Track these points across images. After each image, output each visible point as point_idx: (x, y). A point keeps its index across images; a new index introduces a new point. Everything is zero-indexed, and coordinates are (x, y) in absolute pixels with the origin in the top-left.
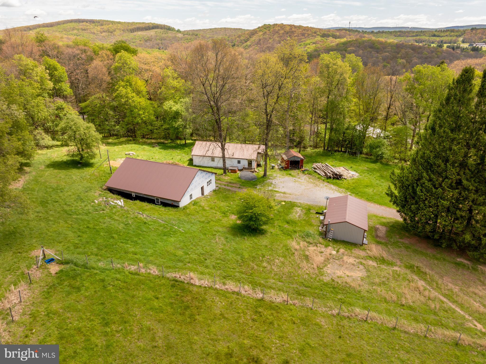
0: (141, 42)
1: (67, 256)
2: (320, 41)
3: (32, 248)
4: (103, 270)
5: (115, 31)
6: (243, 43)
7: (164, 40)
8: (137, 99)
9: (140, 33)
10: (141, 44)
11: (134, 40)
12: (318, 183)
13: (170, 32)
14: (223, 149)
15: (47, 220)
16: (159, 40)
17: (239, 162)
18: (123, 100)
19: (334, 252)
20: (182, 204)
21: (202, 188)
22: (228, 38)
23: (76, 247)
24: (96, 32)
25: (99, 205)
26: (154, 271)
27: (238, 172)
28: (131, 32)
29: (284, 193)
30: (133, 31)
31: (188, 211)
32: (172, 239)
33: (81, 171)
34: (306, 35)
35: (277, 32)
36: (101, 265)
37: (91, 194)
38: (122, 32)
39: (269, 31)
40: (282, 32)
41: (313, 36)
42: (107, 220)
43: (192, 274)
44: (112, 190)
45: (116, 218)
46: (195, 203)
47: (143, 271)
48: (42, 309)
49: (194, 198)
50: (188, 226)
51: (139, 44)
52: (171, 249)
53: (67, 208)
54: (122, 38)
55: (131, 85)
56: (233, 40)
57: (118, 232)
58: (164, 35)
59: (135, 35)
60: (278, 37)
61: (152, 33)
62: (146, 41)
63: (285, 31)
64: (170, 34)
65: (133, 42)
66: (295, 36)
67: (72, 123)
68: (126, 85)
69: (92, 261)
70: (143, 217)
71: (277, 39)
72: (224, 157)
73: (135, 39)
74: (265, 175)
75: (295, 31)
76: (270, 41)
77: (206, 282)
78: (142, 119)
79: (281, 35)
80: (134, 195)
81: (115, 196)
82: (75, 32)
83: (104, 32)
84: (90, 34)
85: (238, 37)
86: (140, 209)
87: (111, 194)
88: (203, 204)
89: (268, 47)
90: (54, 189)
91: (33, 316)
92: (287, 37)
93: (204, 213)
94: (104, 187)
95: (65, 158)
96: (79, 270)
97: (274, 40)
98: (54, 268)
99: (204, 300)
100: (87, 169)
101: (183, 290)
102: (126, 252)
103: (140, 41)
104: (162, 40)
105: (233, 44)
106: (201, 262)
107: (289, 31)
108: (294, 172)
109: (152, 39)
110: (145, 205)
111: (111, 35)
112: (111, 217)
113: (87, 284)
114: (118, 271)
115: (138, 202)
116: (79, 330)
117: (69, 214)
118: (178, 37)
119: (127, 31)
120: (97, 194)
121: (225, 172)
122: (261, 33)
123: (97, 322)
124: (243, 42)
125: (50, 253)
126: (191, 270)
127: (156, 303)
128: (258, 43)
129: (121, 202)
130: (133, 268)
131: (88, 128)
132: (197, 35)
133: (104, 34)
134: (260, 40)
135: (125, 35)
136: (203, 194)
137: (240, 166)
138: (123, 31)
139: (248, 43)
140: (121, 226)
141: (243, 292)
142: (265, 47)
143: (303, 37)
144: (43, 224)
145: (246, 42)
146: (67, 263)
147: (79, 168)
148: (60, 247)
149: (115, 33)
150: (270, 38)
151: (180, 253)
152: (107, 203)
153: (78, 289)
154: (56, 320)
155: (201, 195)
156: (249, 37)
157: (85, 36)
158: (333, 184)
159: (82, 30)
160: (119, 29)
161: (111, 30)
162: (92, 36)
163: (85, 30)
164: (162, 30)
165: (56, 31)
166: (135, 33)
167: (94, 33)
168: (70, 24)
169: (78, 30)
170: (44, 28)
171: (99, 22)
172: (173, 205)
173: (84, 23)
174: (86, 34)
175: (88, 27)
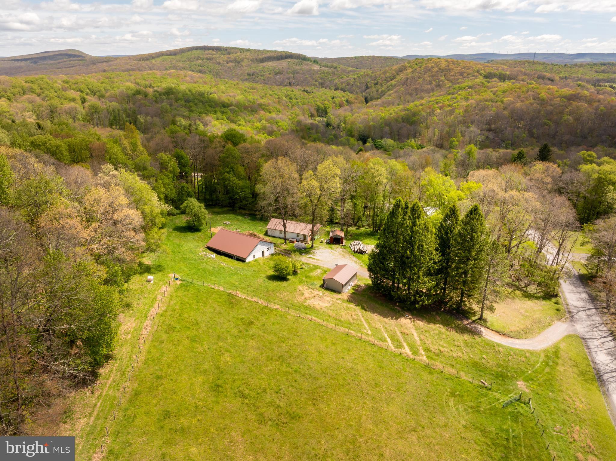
0: (270, 76)
1: (184, 278)
2: (479, 85)
3: (169, 273)
4: (199, 285)
5: (242, 60)
6: (388, 81)
7: (297, 73)
8: (237, 181)
9: (271, 64)
10: (270, 78)
11: (263, 73)
12: (346, 255)
13: (305, 62)
14: (285, 226)
15: (174, 261)
16: (291, 73)
17: (298, 236)
18: (226, 183)
19: (321, 294)
20: (247, 260)
21: (263, 252)
22: (372, 73)
23: (188, 275)
24: (221, 61)
25: (201, 256)
26: (222, 289)
27: (296, 243)
28: (261, 63)
29: (318, 260)
30: (262, 60)
31: (250, 264)
32: (235, 277)
33: (193, 234)
34: (465, 74)
35: (430, 70)
36: (199, 283)
37: (198, 249)
38: (251, 62)
39: (420, 68)
40: (436, 69)
41: (474, 76)
42: (205, 264)
43: (238, 292)
44: (210, 249)
45: (209, 264)
46: (256, 261)
47: (217, 288)
48: (174, 295)
49: (256, 257)
50: (246, 272)
51: (268, 77)
52: (233, 281)
53: (184, 256)
54: (249, 69)
55: (233, 170)
56: (376, 77)
57: (209, 271)
58: (298, 67)
59: (264, 67)
60: (429, 77)
61: (284, 64)
62: (276, 74)
63: (440, 69)
64: (305, 66)
65: (262, 76)
66: (451, 76)
67: (191, 204)
68: (230, 171)
69: (195, 281)
70: (223, 265)
71: (428, 78)
72: (285, 231)
73: (264, 71)
74: (312, 246)
75: (453, 69)
76: (420, 81)
77: (244, 296)
78: (239, 196)
79: (434, 74)
80: (222, 252)
81: (211, 252)
82: (200, 62)
83: (231, 61)
84: (215, 65)
85: (383, 73)
86: (223, 261)
87: (209, 251)
88: (260, 261)
89: (416, 89)
90: (178, 245)
91: (172, 296)
92: (441, 76)
93: (259, 266)
94: (206, 246)
95: (184, 225)
96: (189, 284)
97: (424, 80)
98: (178, 282)
99: (240, 302)
100: (197, 233)
101: (232, 297)
102: (211, 280)
103: (270, 74)
104: (294, 73)
105: (376, 82)
106: (245, 289)
107: (446, 69)
108: (334, 246)
109: (284, 71)
110: (226, 258)
111: (238, 65)
112: (206, 263)
113: (191, 289)
114: (206, 287)
115: (223, 257)
116: (188, 303)
117: (185, 259)
118: (314, 70)
119: (255, 62)
120: (201, 250)
121: (285, 242)
122: (410, 70)
123: (194, 301)
124: (389, 79)
125: (177, 276)
126: (239, 291)
127: (219, 300)
128: (405, 83)
129: (213, 255)
130: (213, 286)
131: (200, 207)
132: (336, 68)
133: (230, 64)
134: (407, 79)
135: (253, 65)
136: (263, 255)
137: (299, 238)
138: (251, 60)
139: (393, 82)
140: (211, 268)
141: (260, 302)
142: (412, 88)
143: (461, 77)
144: (173, 263)
145: (392, 80)
146: (184, 281)
147: (192, 232)
148: (181, 274)
149: (243, 63)
150: (419, 78)
151: (236, 283)
152: (206, 255)
153: (188, 290)
154: (180, 299)
155: (261, 256)
156: (395, 74)
157: (209, 67)
158: (356, 257)
159: (208, 59)
160: (248, 59)
161: (239, 60)
162: (217, 67)
163: (210, 59)
164: (297, 61)
165: (180, 61)
166: (265, 64)
167: (219, 63)
168: (194, 52)
169: (203, 59)
170: (167, 57)
171: (226, 50)
172: (242, 260)
173: (210, 51)
174: (211, 64)
175: (214, 56)
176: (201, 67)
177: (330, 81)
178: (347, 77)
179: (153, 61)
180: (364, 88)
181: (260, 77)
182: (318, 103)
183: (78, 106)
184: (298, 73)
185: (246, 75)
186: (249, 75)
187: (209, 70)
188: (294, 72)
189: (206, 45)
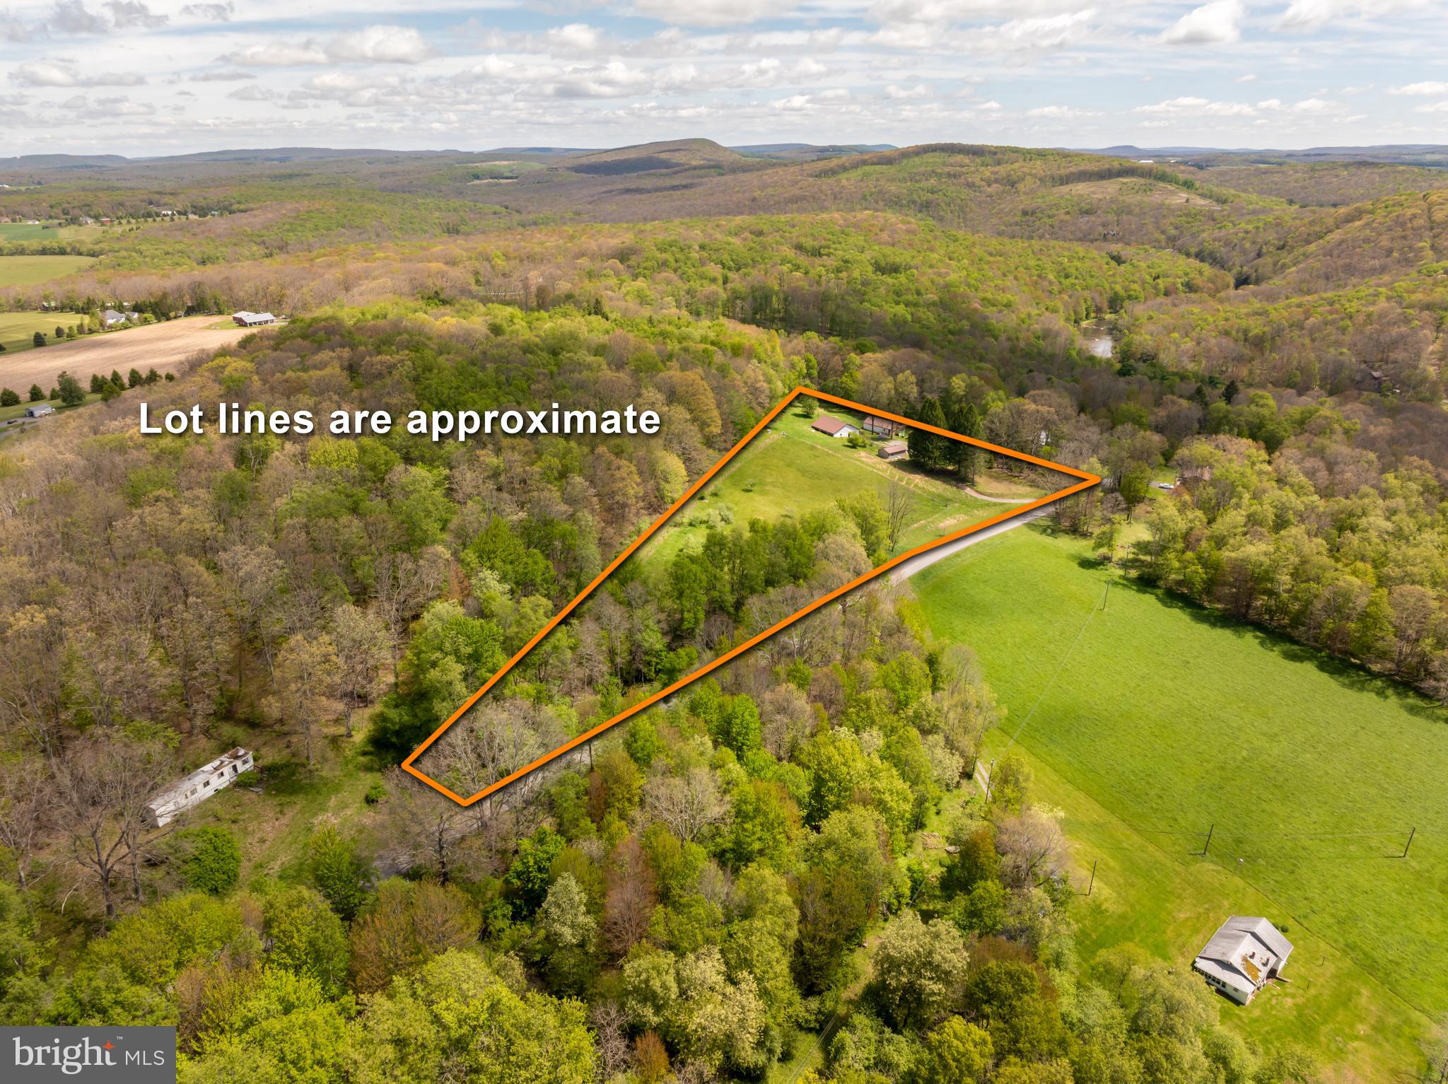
0: (1068, 217)
5: (1022, 180)
6: (1309, 244)
7: (1127, 213)
9: (1079, 188)
10: (1066, 222)
11: (1053, 211)
13: (1161, 184)
16: (1116, 212)
24: (978, 181)
28: (1062, 184)
30: (1065, 180)
31: (836, 438)
33: (806, 418)
38: (1038, 183)
46: (840, 436)
51: (1062, 221)
54: (1029, 201)
58: (1139, 196)
59: (1063, 195)
61: (1113, 187)
62: (1081, 214)
64: (1157, 193)
65: (1050, 217)
70: (820, 437)
73: (1058, 206)
80: (821, 430)
82: (933, 181)
83: (996, 181)
84: (962, 189)
87: (814, 429)
93: (840, 439)
95: (801, 413)
100: (809, 417)
103: (1068, 213)
104: (1121, 213)
105: (1282, 243)
109: (1100, 208)
110: (822, 433)
111: (1009, 191)
112: (810, 438)
118: (1168, 207)
119: (1049, 183)
120: (810, 429)
124: (1313, 239)
133: (995, 187)
135: (1041, 191)
138: (1041, 179)
139: (1312, 248)
149: (1021, 186)
155: (845, 433)
159: (949, 175)
160: (1035, 176)
161: (1014, 178)
162: (965, 193)
163: (955, 176)
164: (1142, 181)
165: (893, 180)
166: (1064, 189)
167: (970, 185)
168: (929, 158)
169: (939, 176)
170: (873, 167)
171: (995, 153)
172: (831, 435)
173: (959, 158)
174: (952, 188)
175: (964, 170)
176: (933, 193)
177: (1193, 235)
178: (1234, 225)
179: (843, 178)
180: (1253, 255)
181: (1046, 220)
182: (1118, 288)
183: (717, 288)
184: (1130, 213)
185: (1019, 213)
186: (1025, 213)
187: (947, 200)
188: (1125, 210)
189: (955, 142)
